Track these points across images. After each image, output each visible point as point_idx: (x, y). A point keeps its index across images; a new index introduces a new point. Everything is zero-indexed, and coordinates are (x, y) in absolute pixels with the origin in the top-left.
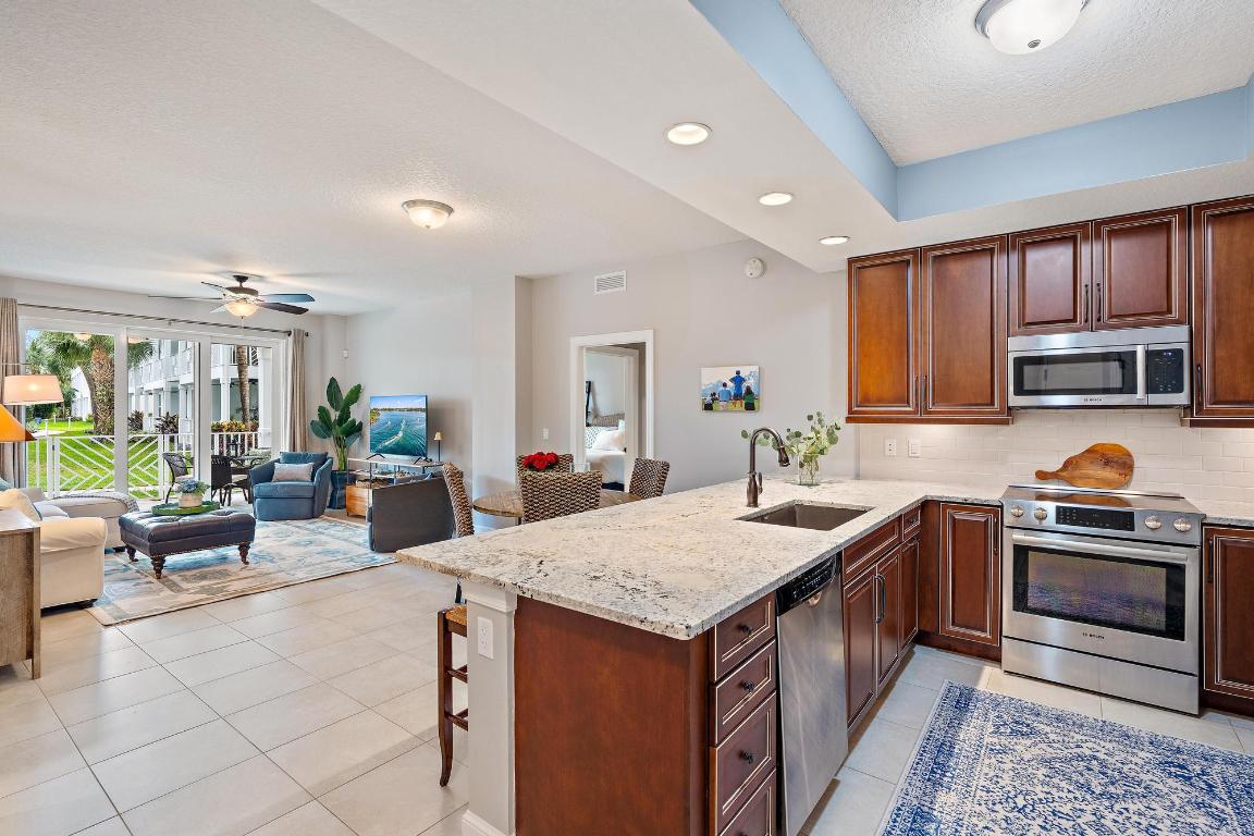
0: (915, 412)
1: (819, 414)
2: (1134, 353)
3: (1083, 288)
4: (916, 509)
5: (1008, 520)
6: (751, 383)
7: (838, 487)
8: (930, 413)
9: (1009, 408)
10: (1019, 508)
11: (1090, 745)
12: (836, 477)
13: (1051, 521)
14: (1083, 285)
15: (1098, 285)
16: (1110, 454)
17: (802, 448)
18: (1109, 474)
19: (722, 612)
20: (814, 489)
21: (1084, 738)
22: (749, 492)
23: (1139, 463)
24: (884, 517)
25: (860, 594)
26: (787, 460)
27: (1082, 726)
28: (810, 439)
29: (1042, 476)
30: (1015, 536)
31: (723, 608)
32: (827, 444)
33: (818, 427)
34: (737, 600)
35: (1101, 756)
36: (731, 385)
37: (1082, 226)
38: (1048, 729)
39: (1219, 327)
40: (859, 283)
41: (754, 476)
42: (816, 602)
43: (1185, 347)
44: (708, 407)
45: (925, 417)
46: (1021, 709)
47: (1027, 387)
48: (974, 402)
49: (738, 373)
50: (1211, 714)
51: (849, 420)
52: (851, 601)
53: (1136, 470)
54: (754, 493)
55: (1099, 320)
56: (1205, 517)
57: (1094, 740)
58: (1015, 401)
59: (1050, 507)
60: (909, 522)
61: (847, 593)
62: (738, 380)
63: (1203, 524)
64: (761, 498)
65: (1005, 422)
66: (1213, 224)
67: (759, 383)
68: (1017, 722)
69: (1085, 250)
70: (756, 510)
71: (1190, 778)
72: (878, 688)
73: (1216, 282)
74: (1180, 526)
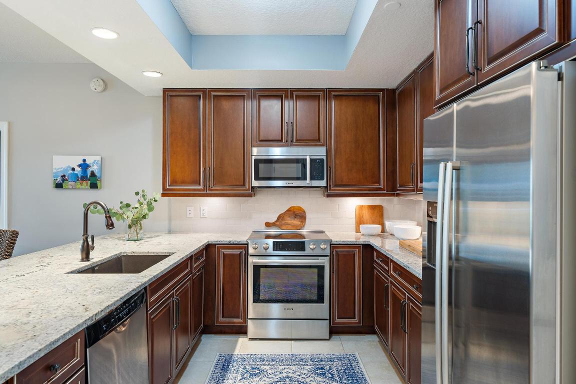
0: (204, 190)
1: (143, 191)
2: (306, 159)
3: (286, 124)
4: (203, 250)
5: (251, 251)
6: (95, 168)
7: (155, 240)
8: (212, 190)
9: (253, 188)
10: (256, 244)
11: (286, 371)
12: (156, 233)
13: (271, 250)
14: (286, 122)
15: (292, 123)
16: (297, 212)
17: (130, 215)
18: (296, 222)
19: (20, 364)
20: (138, 242)
21: (283, 367)
22: (82, 250)
23: (308, 216)
24: (179, 258)
25: (161, 313)
26: (112, 225)
27: (282, 361)
28: (136, 208)
29: (268, 225)
30: (254, 261)
31: (22, 359)
32: (147, 211)
33: (142, 200)
34: (40, 347)
35: (290, 375)
36: (78, 169)
37: (285, 90)
38: (267, 367)
39: (337, 149)
40: (171, 105)
41: (87, 238)
42: (124, 329)
43: (325, 158)
44: (59, 186)
45: (208, 192)
46: (255, 360)
47: (261, 175)
48: (235, 184)
49: (84, 160)
50: (334, 337)
51: (163, 195)
52: (154, 320)
53: (307, 219)
54: (86, 251)
55: (292, 141)
56: (331, 241)
57: (287, 367)
58: (255, 183)
59: (270, 242)
60: (197, 259)
61: (151, 316)
62: (84, 166)
63: (331, 245)
64: (92, 254)
65: (250, 196)
66: (335, 99)
67: (101, 169)
68: (253, 369)
69: (286, 103)
70: (88, 263)
71: (325, 374)
72: (175, 372)
73: (336, 128)
74: (322, 246)
